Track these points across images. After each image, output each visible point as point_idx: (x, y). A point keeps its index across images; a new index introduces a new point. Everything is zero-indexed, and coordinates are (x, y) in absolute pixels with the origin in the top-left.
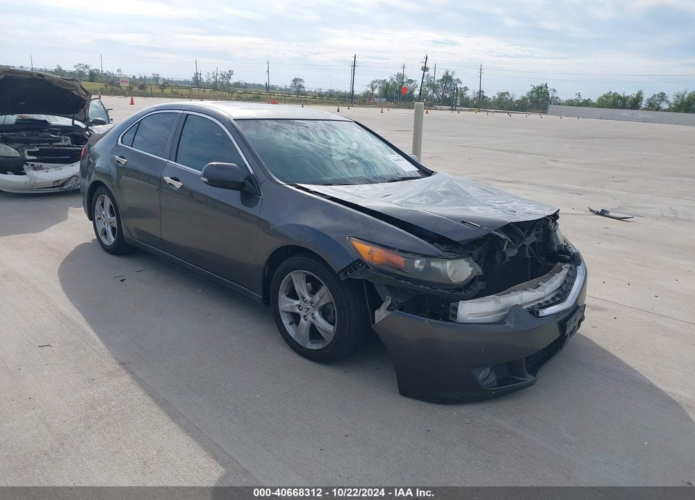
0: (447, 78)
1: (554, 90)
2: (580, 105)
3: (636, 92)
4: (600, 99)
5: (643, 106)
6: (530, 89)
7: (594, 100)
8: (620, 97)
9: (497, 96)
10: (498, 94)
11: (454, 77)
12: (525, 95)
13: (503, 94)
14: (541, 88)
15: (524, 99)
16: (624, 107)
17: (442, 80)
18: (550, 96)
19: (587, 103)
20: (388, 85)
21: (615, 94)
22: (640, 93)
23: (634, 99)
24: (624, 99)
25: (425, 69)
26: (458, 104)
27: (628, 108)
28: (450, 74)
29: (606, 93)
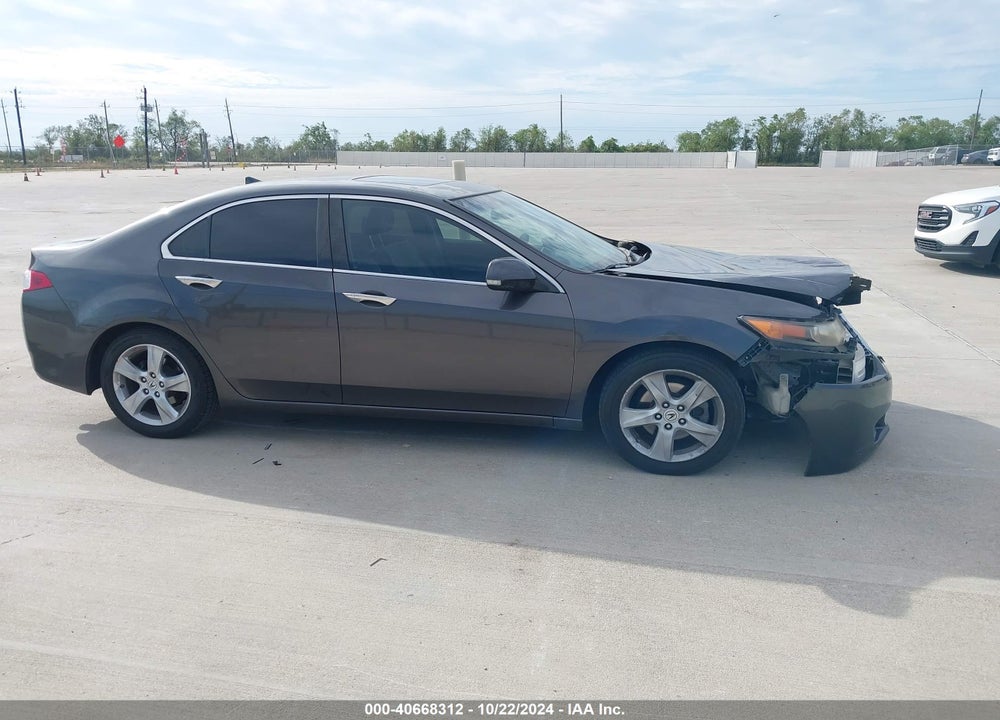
0: (176, 121)
1: (336, 131)
2: (372, 149)
3: (437, 130)
4: (396, 141)
5: (448, 147)
6: (303, 131)
7: (389, 141)
8: (419, 137)
9: (252, 144)
10: (253, 139)
11: (188, 119)
12: (297, 139)
13: (260, 140)
14: (317, 128)
15: (297, 146)
16: (425, 149)
17: (169, 124)
18: (332, 138)
19: (381, 147)
20: (76, 134)
21: (412, 133)
22: (441, 131)
23: (436, 139)
24: (425, 140)
25: (146, 108)
26: (213, 158)
27: (431, 151)
28: (179, 114)
29: (401, 132)
